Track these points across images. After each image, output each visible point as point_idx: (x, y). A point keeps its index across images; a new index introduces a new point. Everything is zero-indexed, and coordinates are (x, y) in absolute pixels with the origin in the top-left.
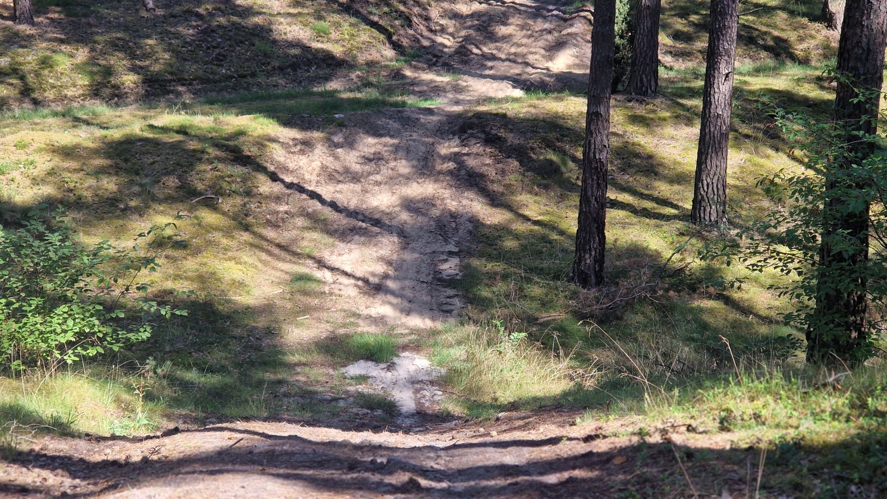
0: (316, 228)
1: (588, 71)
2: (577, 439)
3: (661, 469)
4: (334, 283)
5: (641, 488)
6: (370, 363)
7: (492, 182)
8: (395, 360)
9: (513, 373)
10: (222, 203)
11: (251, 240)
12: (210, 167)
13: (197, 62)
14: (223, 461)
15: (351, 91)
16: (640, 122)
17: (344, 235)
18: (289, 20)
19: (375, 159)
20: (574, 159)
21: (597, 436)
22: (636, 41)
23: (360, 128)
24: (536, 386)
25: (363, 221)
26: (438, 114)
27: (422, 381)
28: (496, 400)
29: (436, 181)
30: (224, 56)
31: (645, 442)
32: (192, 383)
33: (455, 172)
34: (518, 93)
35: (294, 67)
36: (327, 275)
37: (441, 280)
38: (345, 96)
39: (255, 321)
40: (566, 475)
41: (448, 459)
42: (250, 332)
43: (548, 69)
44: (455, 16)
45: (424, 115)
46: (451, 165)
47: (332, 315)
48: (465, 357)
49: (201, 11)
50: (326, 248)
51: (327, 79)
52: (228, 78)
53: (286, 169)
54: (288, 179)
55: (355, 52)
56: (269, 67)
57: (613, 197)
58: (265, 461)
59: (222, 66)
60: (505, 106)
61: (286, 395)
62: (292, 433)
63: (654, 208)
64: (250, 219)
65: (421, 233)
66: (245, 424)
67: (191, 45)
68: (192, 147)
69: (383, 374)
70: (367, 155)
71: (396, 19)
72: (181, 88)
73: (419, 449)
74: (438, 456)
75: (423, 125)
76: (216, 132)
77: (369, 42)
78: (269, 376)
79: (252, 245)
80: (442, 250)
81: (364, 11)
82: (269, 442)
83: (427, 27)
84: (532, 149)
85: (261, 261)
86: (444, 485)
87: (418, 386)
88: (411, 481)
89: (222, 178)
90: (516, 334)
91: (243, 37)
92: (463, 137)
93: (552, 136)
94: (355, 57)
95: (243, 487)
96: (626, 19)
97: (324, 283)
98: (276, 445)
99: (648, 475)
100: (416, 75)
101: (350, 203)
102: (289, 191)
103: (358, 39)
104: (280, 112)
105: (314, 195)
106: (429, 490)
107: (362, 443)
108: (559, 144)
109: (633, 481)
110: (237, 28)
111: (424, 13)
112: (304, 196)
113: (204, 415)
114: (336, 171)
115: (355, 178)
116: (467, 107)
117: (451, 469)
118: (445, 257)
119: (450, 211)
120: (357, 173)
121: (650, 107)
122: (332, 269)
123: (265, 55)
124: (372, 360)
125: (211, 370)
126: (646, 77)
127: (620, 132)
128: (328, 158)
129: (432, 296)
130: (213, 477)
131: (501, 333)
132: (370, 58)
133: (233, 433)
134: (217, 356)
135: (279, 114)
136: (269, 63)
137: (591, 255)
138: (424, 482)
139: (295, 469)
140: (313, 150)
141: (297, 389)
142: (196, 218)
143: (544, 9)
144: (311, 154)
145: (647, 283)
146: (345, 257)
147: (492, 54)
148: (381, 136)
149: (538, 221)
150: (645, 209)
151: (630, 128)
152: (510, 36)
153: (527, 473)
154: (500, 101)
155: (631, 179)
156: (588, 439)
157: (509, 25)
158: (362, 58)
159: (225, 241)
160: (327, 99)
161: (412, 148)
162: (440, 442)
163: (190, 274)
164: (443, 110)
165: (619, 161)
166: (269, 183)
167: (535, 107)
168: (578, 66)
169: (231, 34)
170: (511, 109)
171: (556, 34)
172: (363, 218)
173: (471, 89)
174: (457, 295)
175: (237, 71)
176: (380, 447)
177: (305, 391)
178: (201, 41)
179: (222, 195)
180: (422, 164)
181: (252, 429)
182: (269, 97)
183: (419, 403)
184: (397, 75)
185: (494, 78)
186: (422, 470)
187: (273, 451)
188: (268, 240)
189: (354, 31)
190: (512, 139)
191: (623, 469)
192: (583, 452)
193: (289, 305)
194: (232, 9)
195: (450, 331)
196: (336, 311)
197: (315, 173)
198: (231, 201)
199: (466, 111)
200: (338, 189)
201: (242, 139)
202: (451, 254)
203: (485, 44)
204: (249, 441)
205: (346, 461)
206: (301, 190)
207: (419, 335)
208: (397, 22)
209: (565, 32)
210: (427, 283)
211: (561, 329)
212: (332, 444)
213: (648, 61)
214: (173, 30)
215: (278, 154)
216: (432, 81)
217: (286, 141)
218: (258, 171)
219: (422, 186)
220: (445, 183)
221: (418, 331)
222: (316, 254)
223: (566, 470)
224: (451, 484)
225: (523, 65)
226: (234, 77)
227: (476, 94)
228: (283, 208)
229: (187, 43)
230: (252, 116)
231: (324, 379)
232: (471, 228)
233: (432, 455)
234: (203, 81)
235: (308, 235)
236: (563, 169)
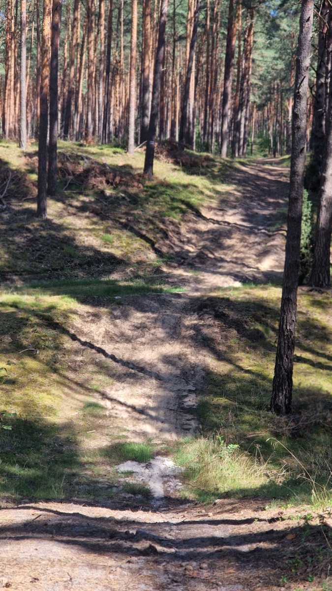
0: (101, 372)
1: (282, 270)
2: (265, 520)
3: (318, 544)
4: (113, 409)
5: (304, 557)
6: (135, 463)
7: (219, 344)
8: (152, 461)
9: (229, 471)
10: (39, 354)
11: (58, 379)
12: (32, 330)
13: (26, 260)
14: (26, 531)
15: (126, 280)
16: (318, 305)
17: (119, 378)
18: (86, 233)
19: (142, 327)
20: (274, 329)
21: (278, 519)
22: (315, 251)
23: (132, 306)
24: (245, 481)
25: (132, 369)
26: (184, 297)
27: (168, 476)
28: (218, 489)
29: (182, 343)
30: (43, 256)
31: (308, 524)
32: (15, 475)
33: (194, 337)
34: (238, 284)
35: (89, 264)
36: (108, 404)
37: (183, 408)
38: (122, 284)
39: (58, 433)
40: (254, 546)
41: (177, 531)
42: (56, 440)
43: (257, 268)
44: (197, 232)
45: (174, 298)
46: (192, 332)
47: (110, 430)
48: (198, 460)
49: (30, 227)
50: (107, 386)
51: (110, 272)
52: (46, 271)
53: (82, 333)
54: (83, 339)
55: (129, 255)
56: (73, 264)
57: (298, 354)
58: (54, 531)
59: (42, 263)
60: (229, 293)
61: (77, 484)
62: (76, 511)
63: (326, 363)
64: (58, 365)
65: (171, 377)
66: (45, 504)
67: (22, 249)
68: (20, 316)
69: (143, 470)
70: (136, 325)
71: (158, 233)
72: (15, 278)
73: (159, 524)
74: (171, 530)
75: (174, 305)
76: (37, 306)
77: (139, 248)
78: (67, 471)
79: (58, 382)
80: (184, 389)
81: (136, 228)
82: (59, 517)
83: (178, 239)
84: (246, 322)
85: (64, 393)
86: (173, 550)
87: (166, 479)
88: (151, 547)
89: (40, 337)
90: (231, 446)
91: (56, 244)
92: (200, 314)
93: (259, 313)
94: (129, 258)
95: (36, 550)
96: (309, 236)
97: (106, 409)
98: (63, 520)
99: (309, 548)
100: (170, 271)
101: (124, 357)
102: (83, 347)
103: (132, 246)
104: (79, 294)
105: (100, 351)
106: (162, 554)
107: (122, 518)
108: (264, 319)
109: (299, 552)
110: (52, 238)
111: (176, 229)
112: (94, 351)
113: (20, 497)
114: (115, 335)
115: (128, 340)
116: (203, 293)
117: (179, 539)
118: (186, 394)
119: (190, 363)
120: (129, 336)
121: (324, 295)
122: (111, 400)
123: (70, 256)
124: (136, 461)
125: (29, 466)
126: (322, 275)
127: (304, 311)
128: (110, 326)
129: (177, 419)
130: (17, 542)
131: (222, 444)
132: (139, 259)
133: (36, 511)
134: (33, 457)
135: (78, 296)
136: (72, 261)
137: (283, 393)
138: (159, 548)
139: (74, 537)
140: (100, 320)
141: (85, 480)
142: (22, 363)
143: (255, 228)
144: (98, 323)
145: (320, 413)
146: (120, 392)
147: (221, 258)
148: (145, 311)
149: (248, 370)
150: (320, 363)
151: (311, 309)
152: (233, 246)
153: (229, 544)
154: (225, 289)
155: (311, 343)
156: (272, 520)
157: (233, 238)
158: (134, 259)
159: (40, 379)
160: (109, 286)
161: (166, 321)
162: (175, 519)
163: (16, 401)
164: (187, 295)
165: (303, 331)
166: (71, 341)
167: (248, 294)
168: (278, 267)
169: (48, 242)
170: (233, 295)
171: (263, 245)
172: (132, 367)
173: (206, 281)
174: (193, 419)
175: (51, 266)
176: (134, 522)
177: (91, 481)
178: (30, 246)
179: (39, 349)
180: (172, 331)
181: (49, 508)
182: (72, 284)
183: (167, 490)
184: (157, 270)
185: (222, 274)
186: (159, 539)
187: (61, 524)
188: (69, 379)
189: (130, 241)
190: (232, 315)
191: (293, 543)
192: (267, 530)
193: (82, 423)
194: (50, 226)
195: (189, 442)
196: (113, 428)
197: (101, 336)
198: (45, 353)
199: (203, 296)
200: (116, 347)
201: (53, 311)
202: (190, 391)
203: (216, 251)
204: (46, 516)
205: (109, 532)
206: (92, 346)
207: (168, 444)
208: (158, 235)
209: (269, 244)
210: (174, 410)
211: (262, 442)
212: (102, 519)
213: (323, 265)
214: (11, 239)
215: (77, 322)
216: (180, 275)
217: (82, 314)
218: (63, 333)
219: (172, 346)
220: (187, 345)
221: (167, 442)
222: (101, 389)
223: (254, 542)
224: (177, 550)
225: (241, 266)
226: (49, 270)
227: (210, 284)
228: (79, 358)
229: (19, 247)
230: (60, 296)
231: (104, 473)
232: (204, 375)
233: (167, 528)
234: (29, 272)
235: (95, 376)
236: (266, 336)
